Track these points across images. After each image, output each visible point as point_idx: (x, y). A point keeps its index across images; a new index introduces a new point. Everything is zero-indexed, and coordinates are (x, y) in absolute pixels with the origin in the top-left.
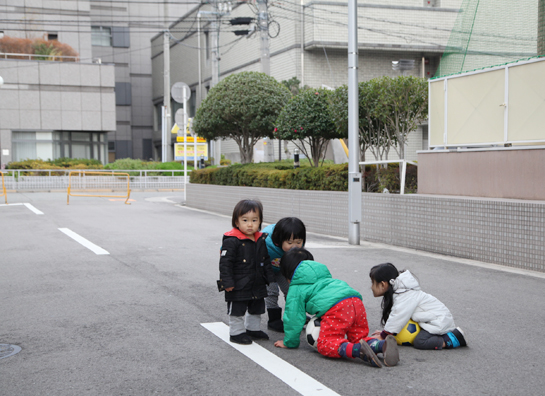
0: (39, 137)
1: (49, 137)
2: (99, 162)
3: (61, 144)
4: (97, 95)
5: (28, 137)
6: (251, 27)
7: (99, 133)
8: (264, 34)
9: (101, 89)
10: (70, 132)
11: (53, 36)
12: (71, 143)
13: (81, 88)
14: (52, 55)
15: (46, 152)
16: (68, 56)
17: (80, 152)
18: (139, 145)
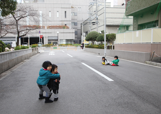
0: (63, 40)
1: (65, 40)
2: (72, 44)
3: (67, 41)
5: (62, 40)
6: (95, 23)
7: (72, 40)
8: (97, 24)
9: (73, 33)
10: (68, 40)
11: (66, 25)
12: (68, 41)
13: (70, 33)
14: (66, 28)
15: (64, 43)
16: (68, 28)
17: (69, 43)
18: (79, 41)
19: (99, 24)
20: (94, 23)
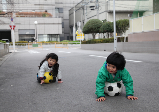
0: (44, 36)
1: (46, 36)
2: (58, 41)
3: (49, 37)
4: (57, 25)
5: (42, 36)
7: (58, 34)
10: (51, 35)
11: (46, 11)
12: (51, 37)
13: (54, 24)
14: (47, 16)
15: (46, 39)
16: (50, 16)
17: (53, 39)
18: (66, 38)
19: (100, 8)
20: (94, 7)
